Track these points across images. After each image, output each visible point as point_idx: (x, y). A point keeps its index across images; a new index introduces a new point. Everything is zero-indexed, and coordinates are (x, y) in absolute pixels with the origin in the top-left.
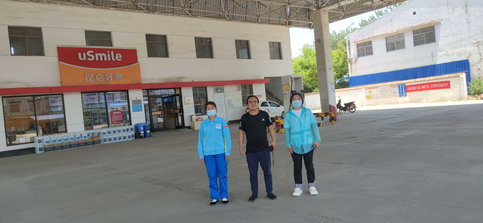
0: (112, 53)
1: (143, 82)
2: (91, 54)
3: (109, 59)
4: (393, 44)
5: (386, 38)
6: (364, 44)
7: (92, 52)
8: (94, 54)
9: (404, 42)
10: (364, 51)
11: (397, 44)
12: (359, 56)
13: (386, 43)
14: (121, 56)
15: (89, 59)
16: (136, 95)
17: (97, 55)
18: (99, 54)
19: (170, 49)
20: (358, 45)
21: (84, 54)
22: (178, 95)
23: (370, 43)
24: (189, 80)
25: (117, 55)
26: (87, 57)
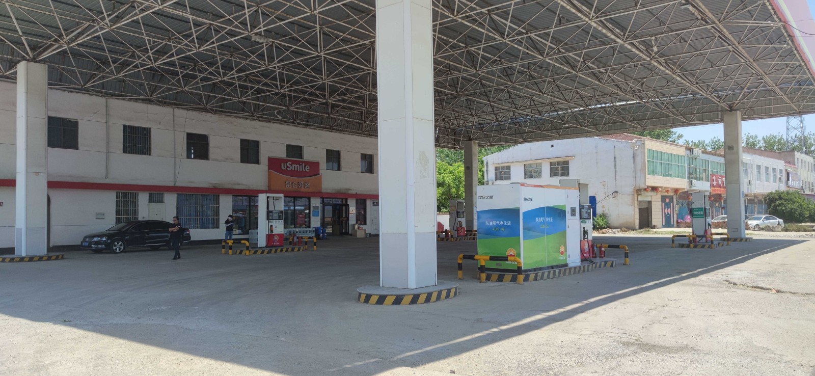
0: (304, 164)
1: (323, 191)
2: (289, 164)
3: (301, 170)
4: (530, 172)
5: (525, 165)
6: (503, 168)
7: (291, 163)
8: (291, 165)
9: (541, 172)
10: (502, 174)
11: (534, 172)
12: (497, 179)
13: (525, 170)
14: (309, 168)
15: (288, 169)
16: (316, 202)
17: (293, 165)
18: (295, 165)
19: (343, 164)
20: (496, 169)
21: (285, 164)
22: (344, 205)
23: (509, 167)
24: (354, 192)
25: (306, 167)
26: (287, 167)
